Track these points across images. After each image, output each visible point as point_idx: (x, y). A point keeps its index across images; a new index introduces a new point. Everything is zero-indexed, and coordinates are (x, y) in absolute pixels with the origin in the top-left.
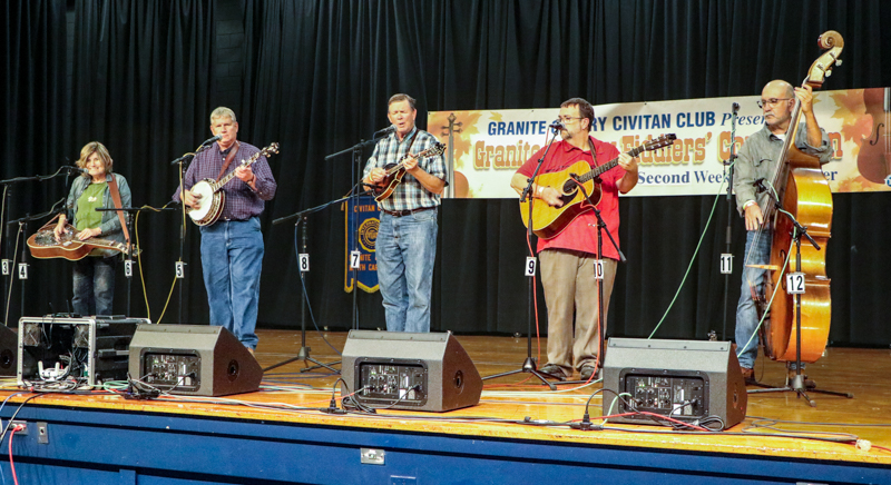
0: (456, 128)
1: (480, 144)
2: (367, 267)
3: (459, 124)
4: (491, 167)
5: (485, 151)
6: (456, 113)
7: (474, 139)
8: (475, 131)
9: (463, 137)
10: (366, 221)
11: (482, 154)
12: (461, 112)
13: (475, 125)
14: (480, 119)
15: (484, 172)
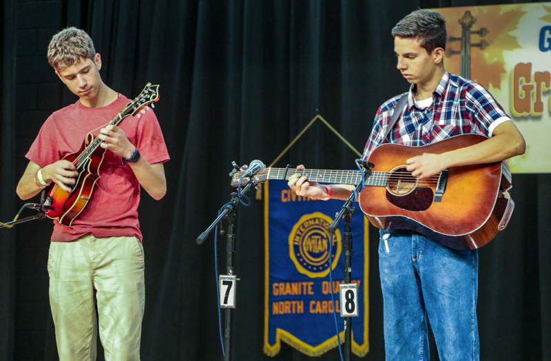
0: (475, 39)
1: (523, 70)
2: (306, 307)
3: (481, 32)
4: (545, 113)
5: (533, 83)
6: (475, 10)
7: (511, 59)
8: (513, 43)
9: (489, 56)
10: (304, 218)
11: (528, 89)
12: (485, 9)
13: (512, 33)
14: (522, 22)
15: (530, 123)
